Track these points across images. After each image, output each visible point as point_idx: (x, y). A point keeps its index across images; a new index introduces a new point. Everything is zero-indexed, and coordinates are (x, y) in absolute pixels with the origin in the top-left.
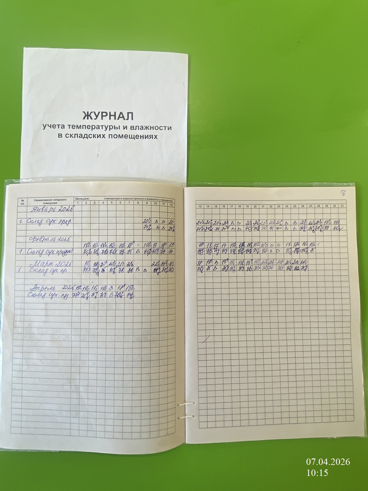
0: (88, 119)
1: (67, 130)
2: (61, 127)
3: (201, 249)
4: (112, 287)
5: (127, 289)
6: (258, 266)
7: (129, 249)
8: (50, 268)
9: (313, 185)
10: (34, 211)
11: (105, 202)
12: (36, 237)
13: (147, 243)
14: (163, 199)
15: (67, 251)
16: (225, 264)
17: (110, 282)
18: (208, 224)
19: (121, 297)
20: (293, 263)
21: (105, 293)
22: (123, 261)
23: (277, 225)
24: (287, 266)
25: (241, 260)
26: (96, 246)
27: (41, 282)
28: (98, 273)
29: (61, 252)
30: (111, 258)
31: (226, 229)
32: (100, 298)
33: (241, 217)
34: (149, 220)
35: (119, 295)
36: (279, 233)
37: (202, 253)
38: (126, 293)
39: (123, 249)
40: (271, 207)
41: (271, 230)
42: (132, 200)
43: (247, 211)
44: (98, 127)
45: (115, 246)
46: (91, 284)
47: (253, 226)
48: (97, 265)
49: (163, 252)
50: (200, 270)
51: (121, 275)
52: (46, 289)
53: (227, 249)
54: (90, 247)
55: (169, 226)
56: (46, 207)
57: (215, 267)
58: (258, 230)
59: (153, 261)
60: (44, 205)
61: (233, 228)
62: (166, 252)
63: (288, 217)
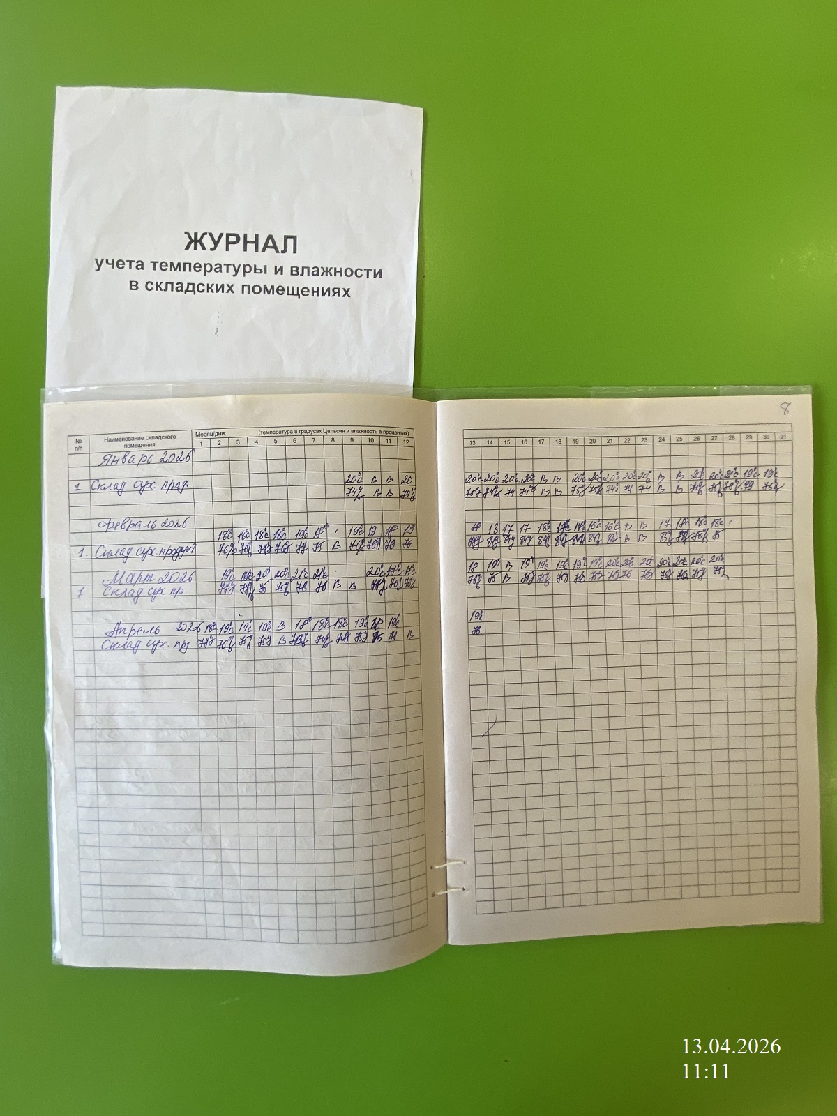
0: (196, 248)
1: (150, 274)
2: (137, 267)
3: (475, 537)
4: (282, 624)
5: (315, 626)
6: (598, 571)
7: (316, 541)
8: (146, 587)
9: (721, 392)
10: (105, 464)
11: (262, 441)
12: (112, 520)
13: (355, 527)
14: (385, 429)
15: (182, 548)
16: (527, 569)
17: (278, 614)
18: (489, 482)
19: (303, 644)
20: (674, 564)
21: (269, 637)
22: (305, 567)
23: (639, 481)
24: (662, 569)
25: (562, 560)
26: (245, 535)
27: (128, 617)
28: (252, 594)
29: (170, 552)
30: (279, 561)
31: (530, 491)
32: (257, 649)
33: (561, 465)
34: (358, 478)
35: (298, 641)
36: (645, 499)
37: (477, 546)
38: (314, 636)
39: (304, 541)
40: (627, 441)
41: (628, 492)
42: (320, 434)
43: (575, 452)
44: (219, 268)
45: (287, 536)
46: (238, 617)
47: (587, 485)
48: (248, 577)
49: (390, 546)
50: (474, 581)
51: (303, 597)
52: (141, 633)
53: (532, 536)
54: (231, 539)
55: (402, 488)
56: (131, 454)
57: (507, 575)
58: (599, 493)
59: (369, 567)
60: (128, 449)
61: (543, 490)
62: (397, 546)
63: (664, 463)
